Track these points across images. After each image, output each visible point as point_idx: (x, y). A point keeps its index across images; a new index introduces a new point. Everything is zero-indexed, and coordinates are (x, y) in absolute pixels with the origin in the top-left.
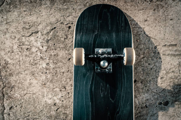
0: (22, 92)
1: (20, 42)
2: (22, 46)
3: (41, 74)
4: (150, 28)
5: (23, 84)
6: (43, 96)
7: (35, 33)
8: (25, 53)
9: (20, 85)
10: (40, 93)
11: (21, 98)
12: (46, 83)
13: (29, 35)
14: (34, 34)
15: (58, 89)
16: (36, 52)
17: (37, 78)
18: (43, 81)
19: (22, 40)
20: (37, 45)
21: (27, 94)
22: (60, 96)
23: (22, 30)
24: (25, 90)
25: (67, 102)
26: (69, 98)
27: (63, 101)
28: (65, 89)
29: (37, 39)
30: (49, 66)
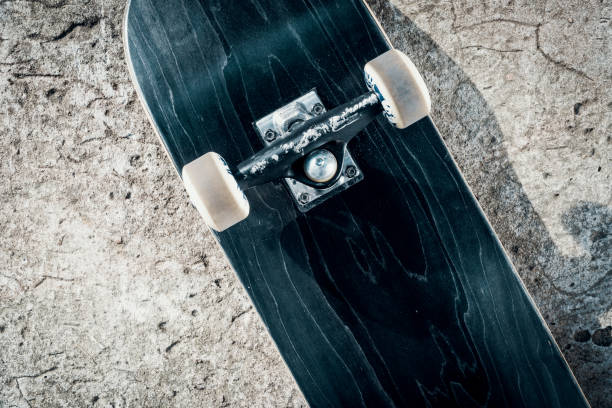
0: (29, 271)
1: (20, 62)
2: (28, 79)
3: (108, 201)
4: (562, 27)
5: (33, 237)
6: (114, 288)
7: (83, 24)
8: (40, 108)
9: (20, 243)
10: (103, 280)
11: (22, 293)
12: (125, 239)
13: (59, 33)
14: (79, 28)
15: (175, 266)
16: (89, 106)
17: (90, 215)
18: (114, 228)
19: (27, 53)
20: (92, 77)
21: (48, 280)
22: (182, 294)
23: (29, 10)
24: (39, 261)
25: (212, 319)
26: (219, 300)
27: (193, 313)
28: (206, 265)
29: (92, 51)
30: (141, 169)
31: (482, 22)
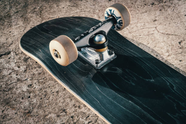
3: (21, 100)
12: (30, 111)
16: (10, 74)
20: (10, 66)
28: (66, 113)
29: (9, 60)
30: (33, 88)
31: (138, 30)
